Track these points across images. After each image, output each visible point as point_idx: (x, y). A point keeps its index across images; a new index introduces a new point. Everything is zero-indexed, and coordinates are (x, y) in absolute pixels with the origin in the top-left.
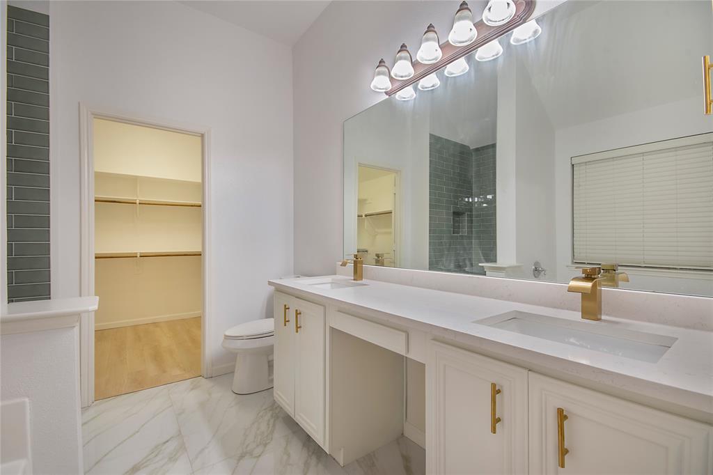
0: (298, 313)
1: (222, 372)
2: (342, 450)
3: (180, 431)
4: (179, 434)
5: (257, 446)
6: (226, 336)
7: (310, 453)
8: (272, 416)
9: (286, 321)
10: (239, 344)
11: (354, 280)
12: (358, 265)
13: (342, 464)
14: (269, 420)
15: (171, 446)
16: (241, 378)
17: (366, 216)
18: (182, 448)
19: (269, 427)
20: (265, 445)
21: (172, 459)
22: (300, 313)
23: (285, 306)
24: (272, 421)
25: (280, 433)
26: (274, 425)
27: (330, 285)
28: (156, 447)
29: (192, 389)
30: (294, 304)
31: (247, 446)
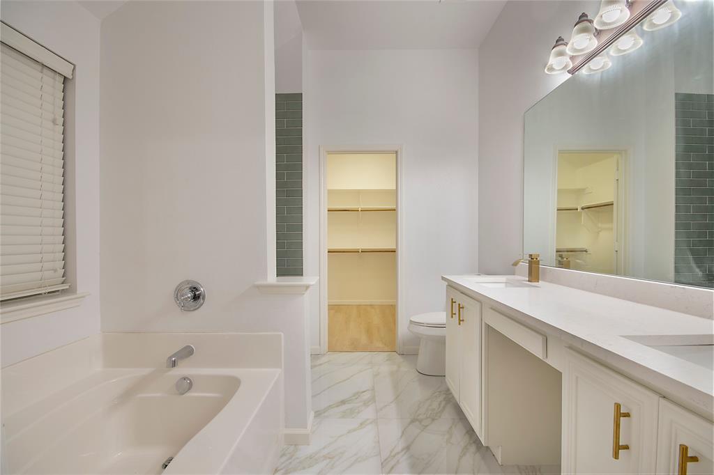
0: (460, 308)
1: (409, 352)
2: (500, 449)
3: (373, 387)
4: (373, 389)
5: (427, 418)
6: (411, 321)
7: (472, 442)
8: (445, 399)
9: (452, 314)
10: (422, 330)
11: (529, 281)
12: (533, 265)
13: (500, 462)
14: (441, 402)
15: (366, 396)
16: (423, 360)
17: (583, 209)
18: (373, 399)
19: (440, 407)
20: (433, 420)
21: (366, 404)
22: (463, 308)
23: (452, 299)
24: (443, 403)
25: (448, 415)
26: (444, 407)
27: (504, 285)
28: (357, 393)
29: (387, 360)
30: (460, 299)
31: (418, 416)
